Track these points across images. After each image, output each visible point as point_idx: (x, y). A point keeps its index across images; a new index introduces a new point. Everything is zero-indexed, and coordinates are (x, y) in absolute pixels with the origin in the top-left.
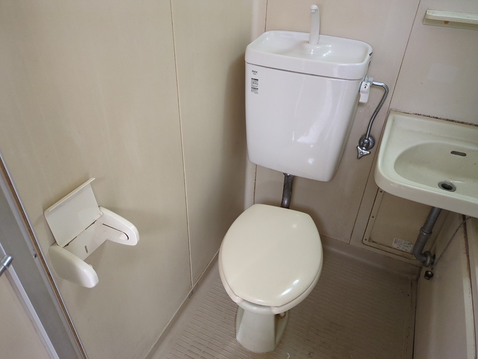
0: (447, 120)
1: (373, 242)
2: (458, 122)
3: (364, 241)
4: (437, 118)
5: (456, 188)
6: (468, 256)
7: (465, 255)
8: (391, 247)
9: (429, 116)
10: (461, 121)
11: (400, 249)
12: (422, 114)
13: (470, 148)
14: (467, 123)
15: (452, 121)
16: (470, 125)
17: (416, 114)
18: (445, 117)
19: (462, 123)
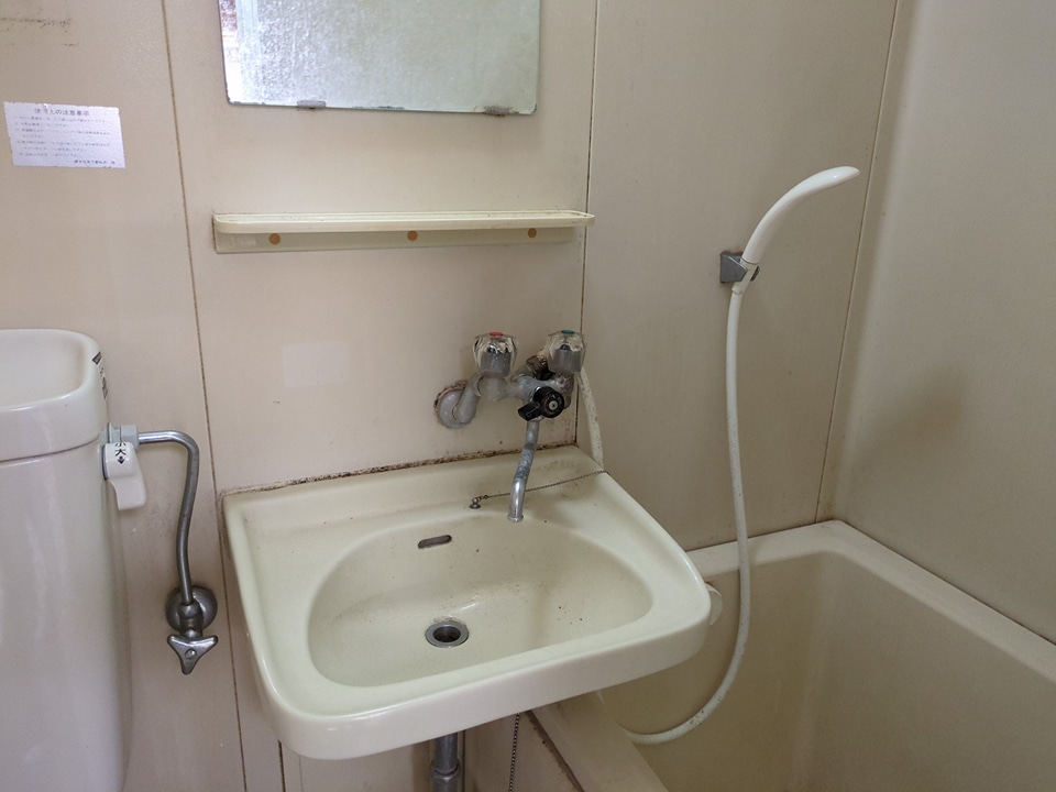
0: (373, 471)
2: (399, 468)
4: (349, 475)
9: (329, 477)
10: (402, 462)
12: (309, 476)
13: (452, 517)
14: (417, 465)
15: (385, 469)
16: (424, 464)
17: (295, 483)
18: (365, 467)
19: (408, 466)
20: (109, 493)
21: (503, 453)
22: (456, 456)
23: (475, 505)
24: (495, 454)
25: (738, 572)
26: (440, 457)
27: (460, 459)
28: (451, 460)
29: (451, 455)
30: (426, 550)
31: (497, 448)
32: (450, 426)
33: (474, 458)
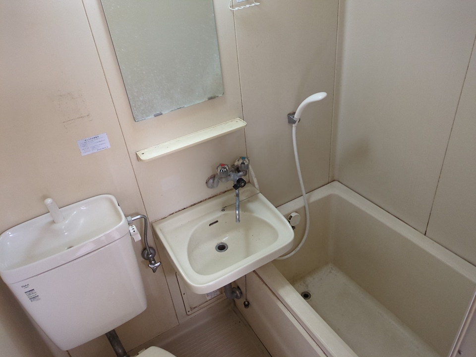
0: (191, 206)
1: (194, 308)
2: (199, 203)
3: (188, 313)
4: (185, 209)
5: (226, 244)
6: (266, 285)
7: (264, 285)
8: (207, 301)
9: (179, 211)
10: (199, 201)
11: (213, 297)
12: (174, 212)
13: (217, 215)
14: (203, 201)
15: (195, 204)
16: (206, 200)
17: (170, 215)
18: (189, 205)
19: (201, 202)
20: (133, 239)
21: (228, 191)
23: (223, 210)
24: (226, 191)
25: (305, 207)
26: (210, 197)
27: (216, 196)
28: (213, 197)
29: (213, 195)
30: (211, 226)
31: (226, 190)
32: (211, 188)
33: (220, 194)
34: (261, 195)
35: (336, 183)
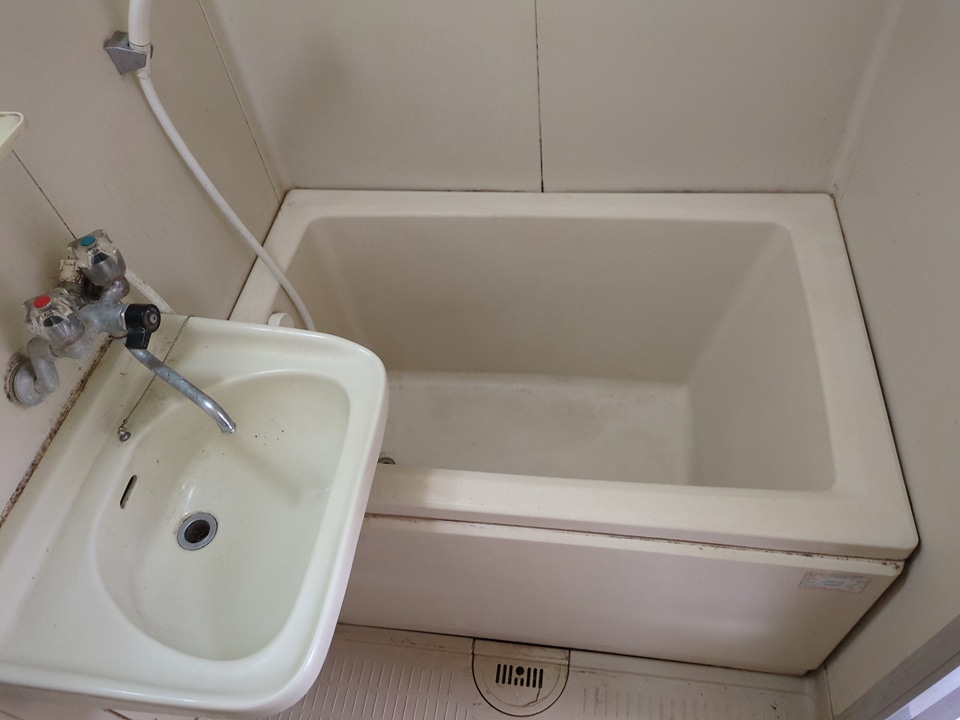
14: (39, 457)
15: (20, 489)
16: (44, 449)
19: (34, 466)
21: (89, 374)
22: (58, 416)
23: (124, 436)
26: (49, 431)
27: (64, 415)
28: (59, 423)
29: (56, 420)
30: (128, 503)
31: (81, 375)
32: (39, 401)
33: (73, 402)
34: (197, 323)
35: (295, 196)
